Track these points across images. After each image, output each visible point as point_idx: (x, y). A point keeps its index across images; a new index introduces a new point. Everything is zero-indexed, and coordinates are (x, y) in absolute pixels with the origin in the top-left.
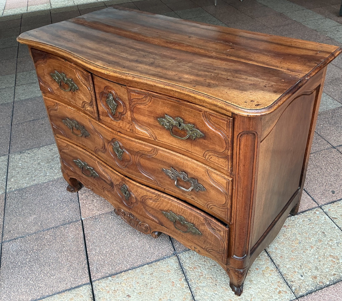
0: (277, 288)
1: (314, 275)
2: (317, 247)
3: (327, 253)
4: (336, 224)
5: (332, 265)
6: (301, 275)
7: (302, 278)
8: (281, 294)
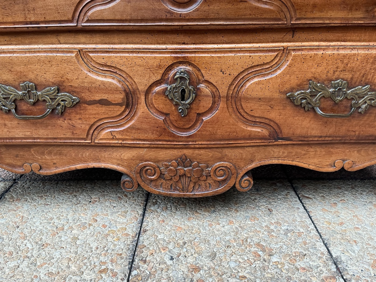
0: (105, 263)
1: (198, 265)
2: (242, 225)
3: (253, 239)
4: (305, 205)
5: (251, 260)
6: (172, 257)
7: (170, 262)
8: (103, 275)
